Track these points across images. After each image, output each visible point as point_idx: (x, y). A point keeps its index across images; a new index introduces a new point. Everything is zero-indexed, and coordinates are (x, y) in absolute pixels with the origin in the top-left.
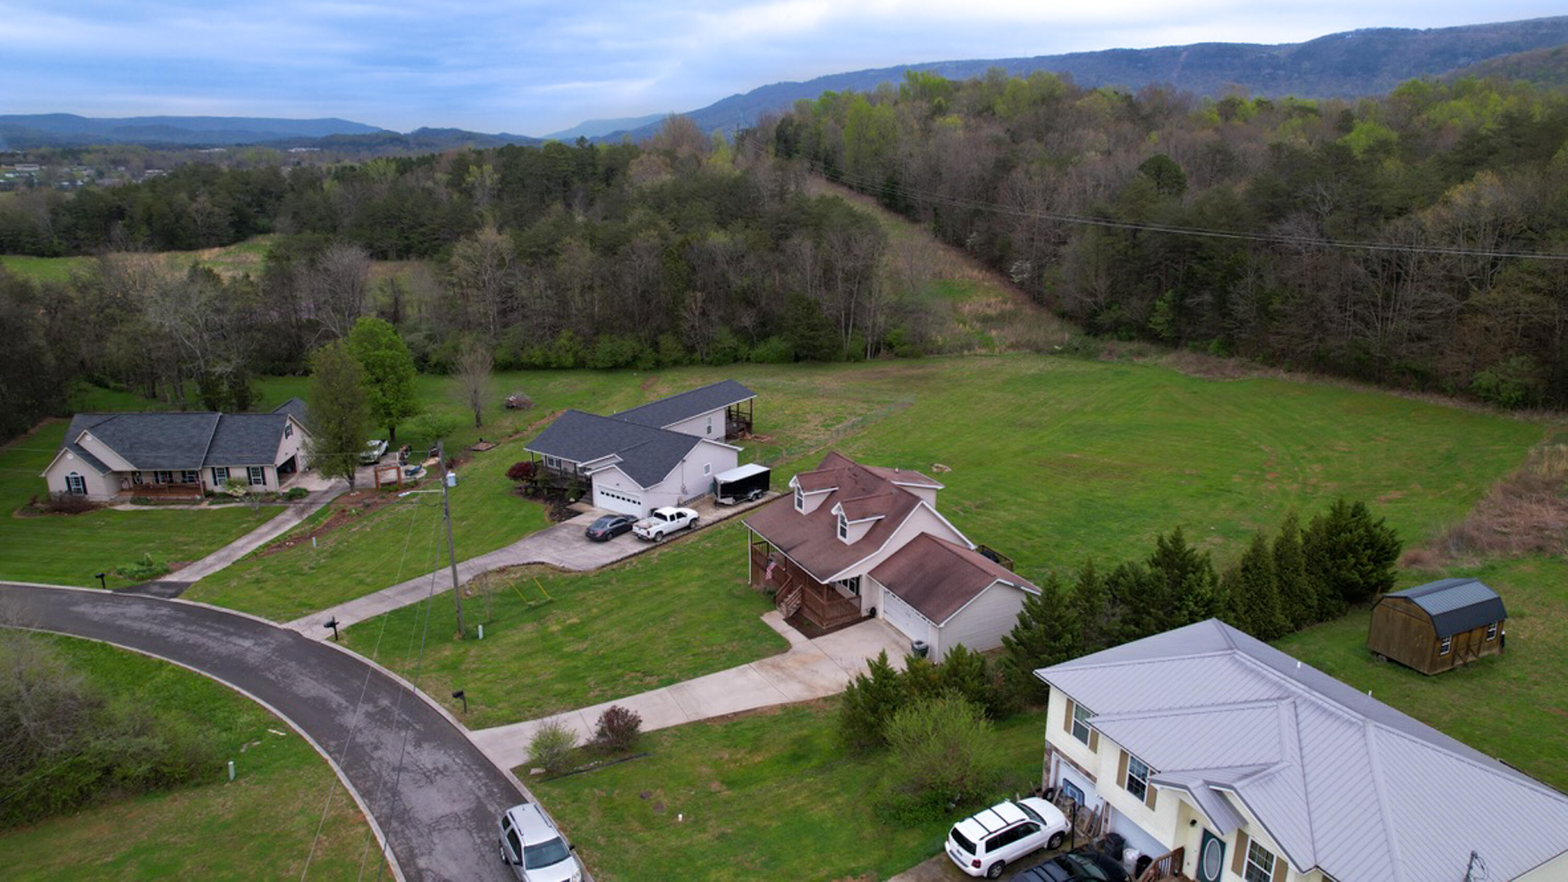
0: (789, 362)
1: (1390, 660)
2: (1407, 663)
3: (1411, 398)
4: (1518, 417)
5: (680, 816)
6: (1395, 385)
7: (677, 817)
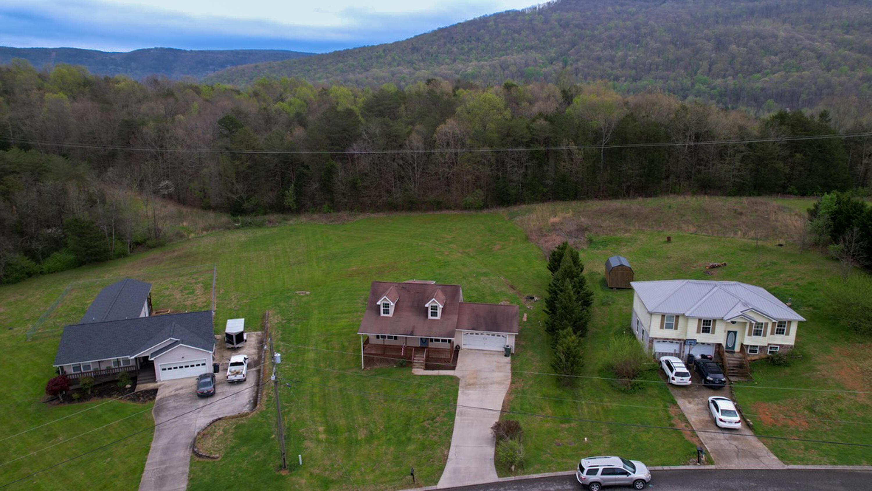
0: (75, 268)
1: (617, 288)
2: (624, 287)
3: (438, 213)
4: (485, 212)
5: (586, 439)
6: (427, 210)
7: (584, 440)
